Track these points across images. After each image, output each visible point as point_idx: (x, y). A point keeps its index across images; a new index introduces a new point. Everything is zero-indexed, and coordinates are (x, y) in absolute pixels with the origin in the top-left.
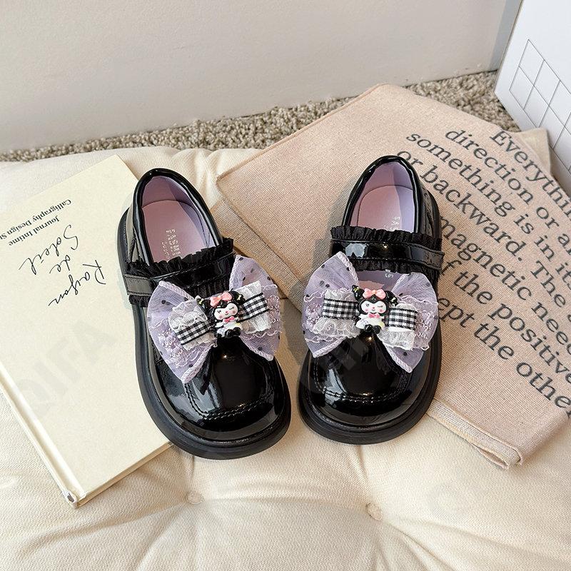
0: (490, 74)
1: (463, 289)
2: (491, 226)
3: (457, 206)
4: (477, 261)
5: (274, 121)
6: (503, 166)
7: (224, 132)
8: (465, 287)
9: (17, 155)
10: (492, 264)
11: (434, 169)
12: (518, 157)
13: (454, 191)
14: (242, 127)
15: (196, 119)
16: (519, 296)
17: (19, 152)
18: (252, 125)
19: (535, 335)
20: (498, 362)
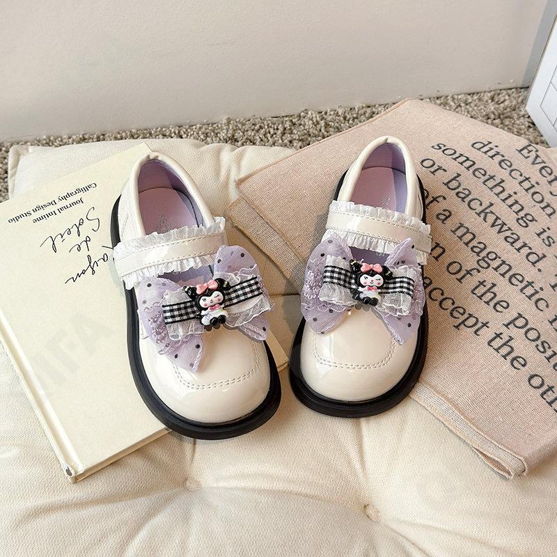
0: (522, 90)
1: (480, 297)
2: (512, 236)
3: (479, 214)
4: (496, 269)
5: (303, 123)
6: (527, 179)
7: (253, 130)
8: (482, 295)
9: (50, 140)
10: (511, 273)
11: (458, 177)
12: (543, 171)
13: (477, 199)
14: (271, 127)
15: (226, 117)
16: (537, 306)
17: (52, 138)
18: (280, 125)
19: (549, 348)
20: (510, 372)
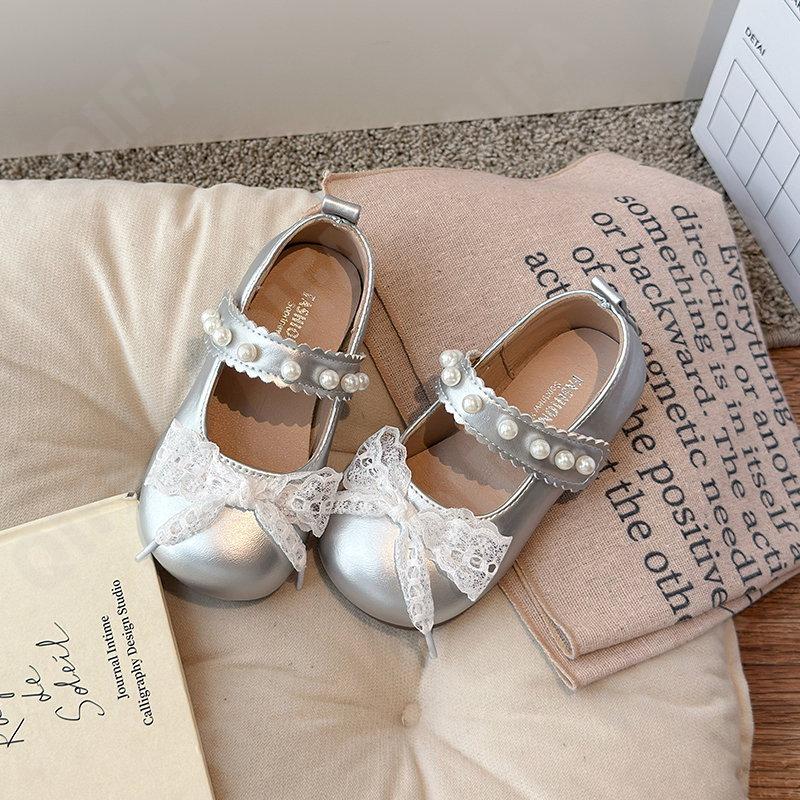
2: (686, 354)
3: (654, 306)
4: (655, 388)
6: (717, 290)
10: (672, 401)
13: (656, 286)
16: (691, 459)
19: (693, 519)
20: (622, 541)
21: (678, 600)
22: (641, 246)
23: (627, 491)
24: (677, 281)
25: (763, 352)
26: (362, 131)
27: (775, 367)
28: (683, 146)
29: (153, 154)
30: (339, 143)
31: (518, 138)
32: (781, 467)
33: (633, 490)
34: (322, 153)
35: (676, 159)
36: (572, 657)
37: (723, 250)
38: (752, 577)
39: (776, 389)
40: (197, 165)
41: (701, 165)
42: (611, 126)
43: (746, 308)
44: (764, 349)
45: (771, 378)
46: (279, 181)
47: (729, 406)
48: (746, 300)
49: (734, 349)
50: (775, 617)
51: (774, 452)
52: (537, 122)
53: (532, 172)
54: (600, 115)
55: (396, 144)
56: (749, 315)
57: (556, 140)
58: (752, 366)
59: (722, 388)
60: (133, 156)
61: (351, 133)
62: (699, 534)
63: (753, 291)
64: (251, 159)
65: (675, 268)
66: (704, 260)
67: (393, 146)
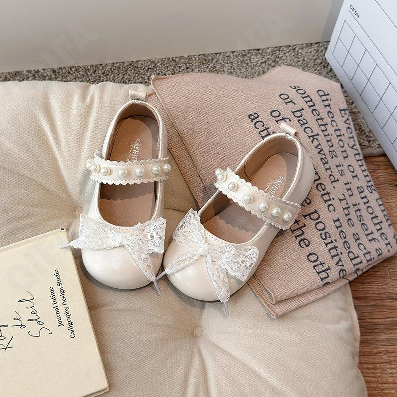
16: (328, 209)
19: (329, 237)
20: (296, 248)
21: (323, 275)
22: (303, 109)
23: (298, 224)
24: (320, 125)
25: (361, 158)
26: (169, 58)
27: (367, 166)
28: (321, 63)
29: (70, 70)
30: (159, 64)
31: (243, 60)
32: (371, 212)
33: (301, 224)
34: (150, 69)
35: (318, 69)
36: (274, 303)
37: (341, 110)
38: (358, 264)
39: (368, 176)
40: (91, 75)
41: (330, 72)
42: (287, 54)
43: (353, 138)
44: (361, 157)
45: (365, 170)
46: (130, 82)
47: (346, 184)
48: (353, 134)
49: (347, 157)
50: (369, 283)
51: (367, 205)
52: (252, 53)
53: (250, 76)
54: (282, 49)
55: (185, 64)
56: (354, 141)
57: (261, 61)
58: (356, 165)
59: (342, 175)
60: (60, 71)
61: (164, 59)
62: (332, 244)
63: (356, 130)
64: (117, 72)
65: (319, 119)
66: (332, 116)
67: (184, 65)
